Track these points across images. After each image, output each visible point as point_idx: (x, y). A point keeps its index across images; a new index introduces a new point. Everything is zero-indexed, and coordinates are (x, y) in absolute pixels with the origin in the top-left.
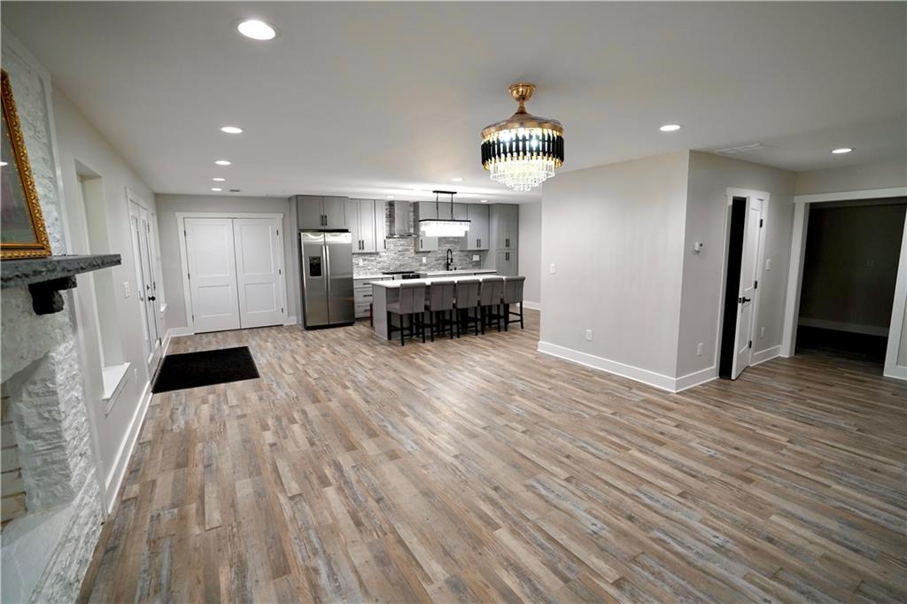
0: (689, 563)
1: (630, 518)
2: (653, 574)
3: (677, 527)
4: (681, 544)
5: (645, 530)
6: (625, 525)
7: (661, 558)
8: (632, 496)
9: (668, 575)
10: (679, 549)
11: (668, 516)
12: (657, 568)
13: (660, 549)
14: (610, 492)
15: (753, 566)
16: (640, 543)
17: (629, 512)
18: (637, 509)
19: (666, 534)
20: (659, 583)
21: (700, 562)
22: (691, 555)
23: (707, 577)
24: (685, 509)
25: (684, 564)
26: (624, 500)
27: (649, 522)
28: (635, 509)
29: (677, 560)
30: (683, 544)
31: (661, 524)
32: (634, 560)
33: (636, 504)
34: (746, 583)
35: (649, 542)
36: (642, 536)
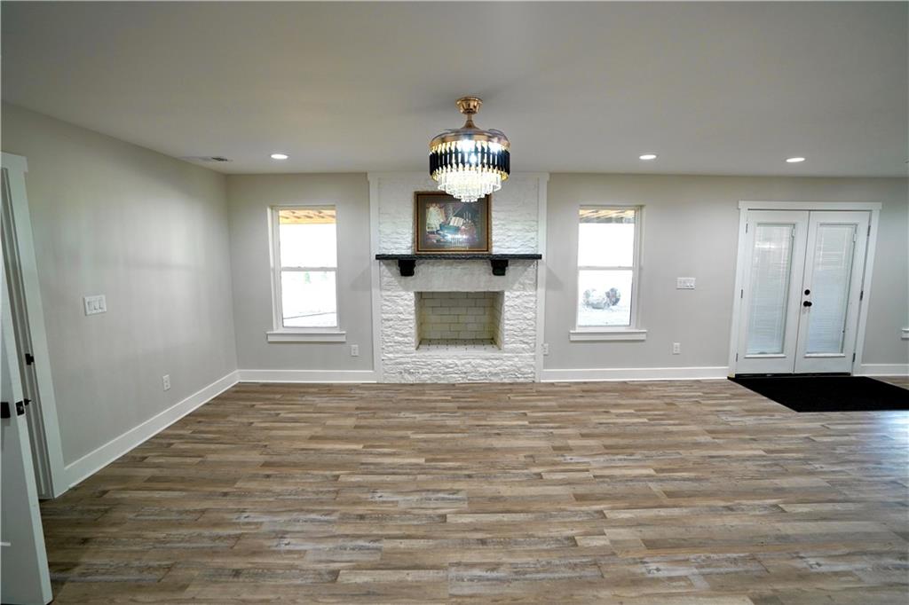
0: (302, 510)
1: (362, 517)
2: (322, 492)
3: (324, 532)
4: (313, 521)
5: (344, 514)
6: (361, 510)
7: (322, 503)
8: (378, 538)
9: (314, 496)
10: (313, 516)
11: (335, 539)
12: (320, 496)
13: (326, 508)
14: (400, 530)
15: (256, 536)
16: (341, 504)
17: (367, 521)
18: (363, 529)
19: (328, 522)
20: (315, 489)
21: (295, 515)
22: (302, 517)
23: (288, 509)
24: (324, 557)
25: (305, 508)
26: (381, 530)
27: (346, 523)
28: (365, 528)
29: (311, 507)
30: (311, 522)
31: (336, 527)
32: (337, 492)
33: (367, 532)
34: (260, 520)
35: (336, 508)
36: (343, 509)
